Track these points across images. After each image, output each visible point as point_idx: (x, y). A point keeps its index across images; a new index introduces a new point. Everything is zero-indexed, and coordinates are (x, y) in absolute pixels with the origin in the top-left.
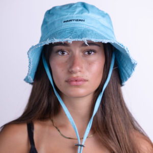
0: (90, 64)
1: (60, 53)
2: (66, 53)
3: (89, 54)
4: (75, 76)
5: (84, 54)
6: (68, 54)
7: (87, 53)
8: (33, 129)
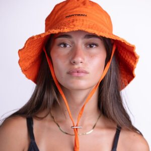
0: (92, 56)
1: (62, 46)
2: (68, 46)
3: (91, 47)
4: (76, 67)
5: (86, 47)
6: (71, 46)
7: (88, 46)
8: (33, 123)
